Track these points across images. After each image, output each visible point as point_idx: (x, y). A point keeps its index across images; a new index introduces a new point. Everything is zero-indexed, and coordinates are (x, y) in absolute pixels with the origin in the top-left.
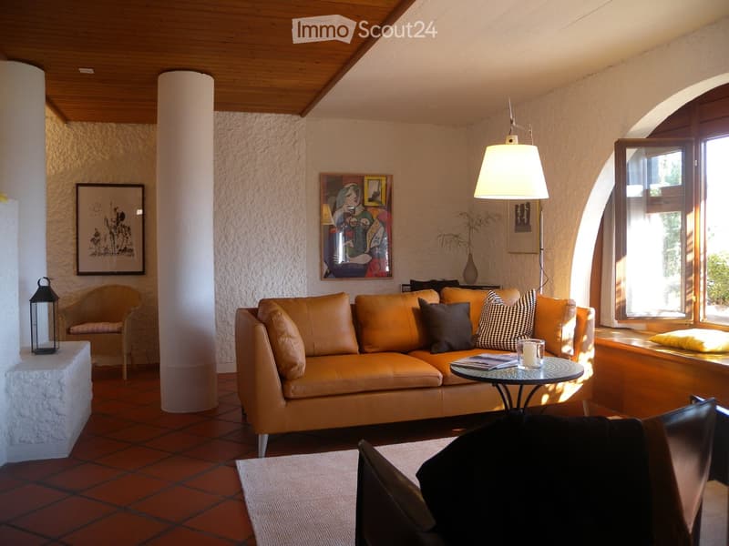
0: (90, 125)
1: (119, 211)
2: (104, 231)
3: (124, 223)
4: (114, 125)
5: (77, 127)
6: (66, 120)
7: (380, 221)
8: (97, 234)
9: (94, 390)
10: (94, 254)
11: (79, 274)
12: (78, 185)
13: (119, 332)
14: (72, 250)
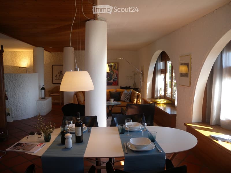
0: (55, 53)
1: (61, 70)
2: (58, 75)
3: (62, 73)
4: (60, 53)
5: (53, 53)
6: (50, 52)
7: (116, 73)
8: (56, 75)
9: (52, 106)
10: (56, 79)
11: (53, 83)
12: (53, 65)
13: (59, 95)
14: (52, 78)
